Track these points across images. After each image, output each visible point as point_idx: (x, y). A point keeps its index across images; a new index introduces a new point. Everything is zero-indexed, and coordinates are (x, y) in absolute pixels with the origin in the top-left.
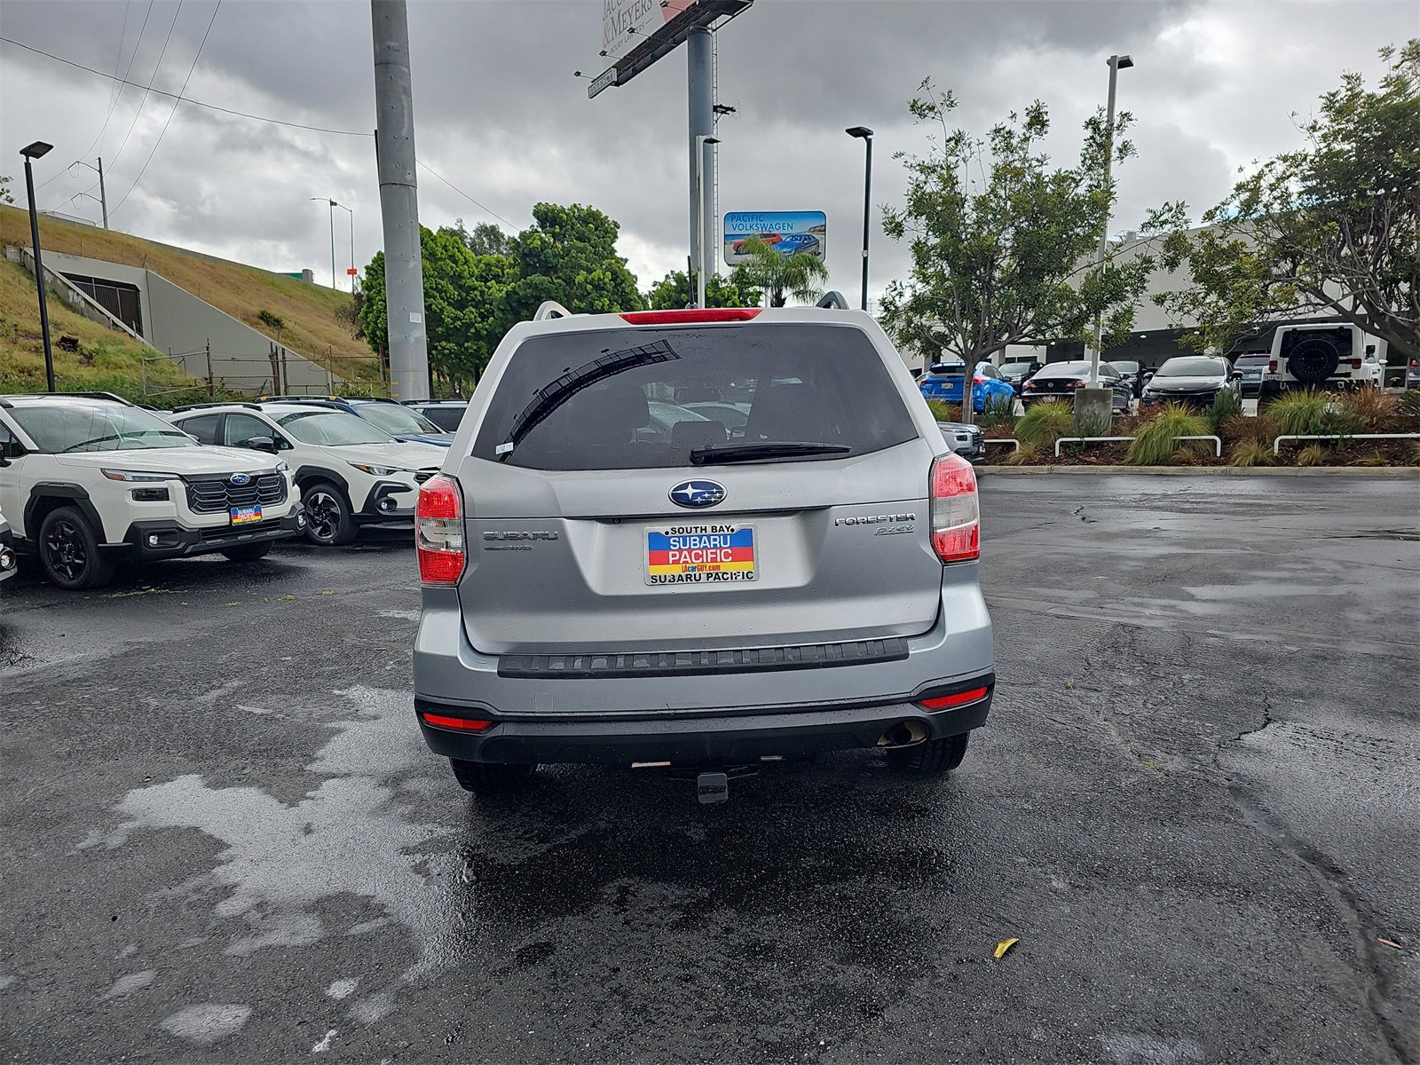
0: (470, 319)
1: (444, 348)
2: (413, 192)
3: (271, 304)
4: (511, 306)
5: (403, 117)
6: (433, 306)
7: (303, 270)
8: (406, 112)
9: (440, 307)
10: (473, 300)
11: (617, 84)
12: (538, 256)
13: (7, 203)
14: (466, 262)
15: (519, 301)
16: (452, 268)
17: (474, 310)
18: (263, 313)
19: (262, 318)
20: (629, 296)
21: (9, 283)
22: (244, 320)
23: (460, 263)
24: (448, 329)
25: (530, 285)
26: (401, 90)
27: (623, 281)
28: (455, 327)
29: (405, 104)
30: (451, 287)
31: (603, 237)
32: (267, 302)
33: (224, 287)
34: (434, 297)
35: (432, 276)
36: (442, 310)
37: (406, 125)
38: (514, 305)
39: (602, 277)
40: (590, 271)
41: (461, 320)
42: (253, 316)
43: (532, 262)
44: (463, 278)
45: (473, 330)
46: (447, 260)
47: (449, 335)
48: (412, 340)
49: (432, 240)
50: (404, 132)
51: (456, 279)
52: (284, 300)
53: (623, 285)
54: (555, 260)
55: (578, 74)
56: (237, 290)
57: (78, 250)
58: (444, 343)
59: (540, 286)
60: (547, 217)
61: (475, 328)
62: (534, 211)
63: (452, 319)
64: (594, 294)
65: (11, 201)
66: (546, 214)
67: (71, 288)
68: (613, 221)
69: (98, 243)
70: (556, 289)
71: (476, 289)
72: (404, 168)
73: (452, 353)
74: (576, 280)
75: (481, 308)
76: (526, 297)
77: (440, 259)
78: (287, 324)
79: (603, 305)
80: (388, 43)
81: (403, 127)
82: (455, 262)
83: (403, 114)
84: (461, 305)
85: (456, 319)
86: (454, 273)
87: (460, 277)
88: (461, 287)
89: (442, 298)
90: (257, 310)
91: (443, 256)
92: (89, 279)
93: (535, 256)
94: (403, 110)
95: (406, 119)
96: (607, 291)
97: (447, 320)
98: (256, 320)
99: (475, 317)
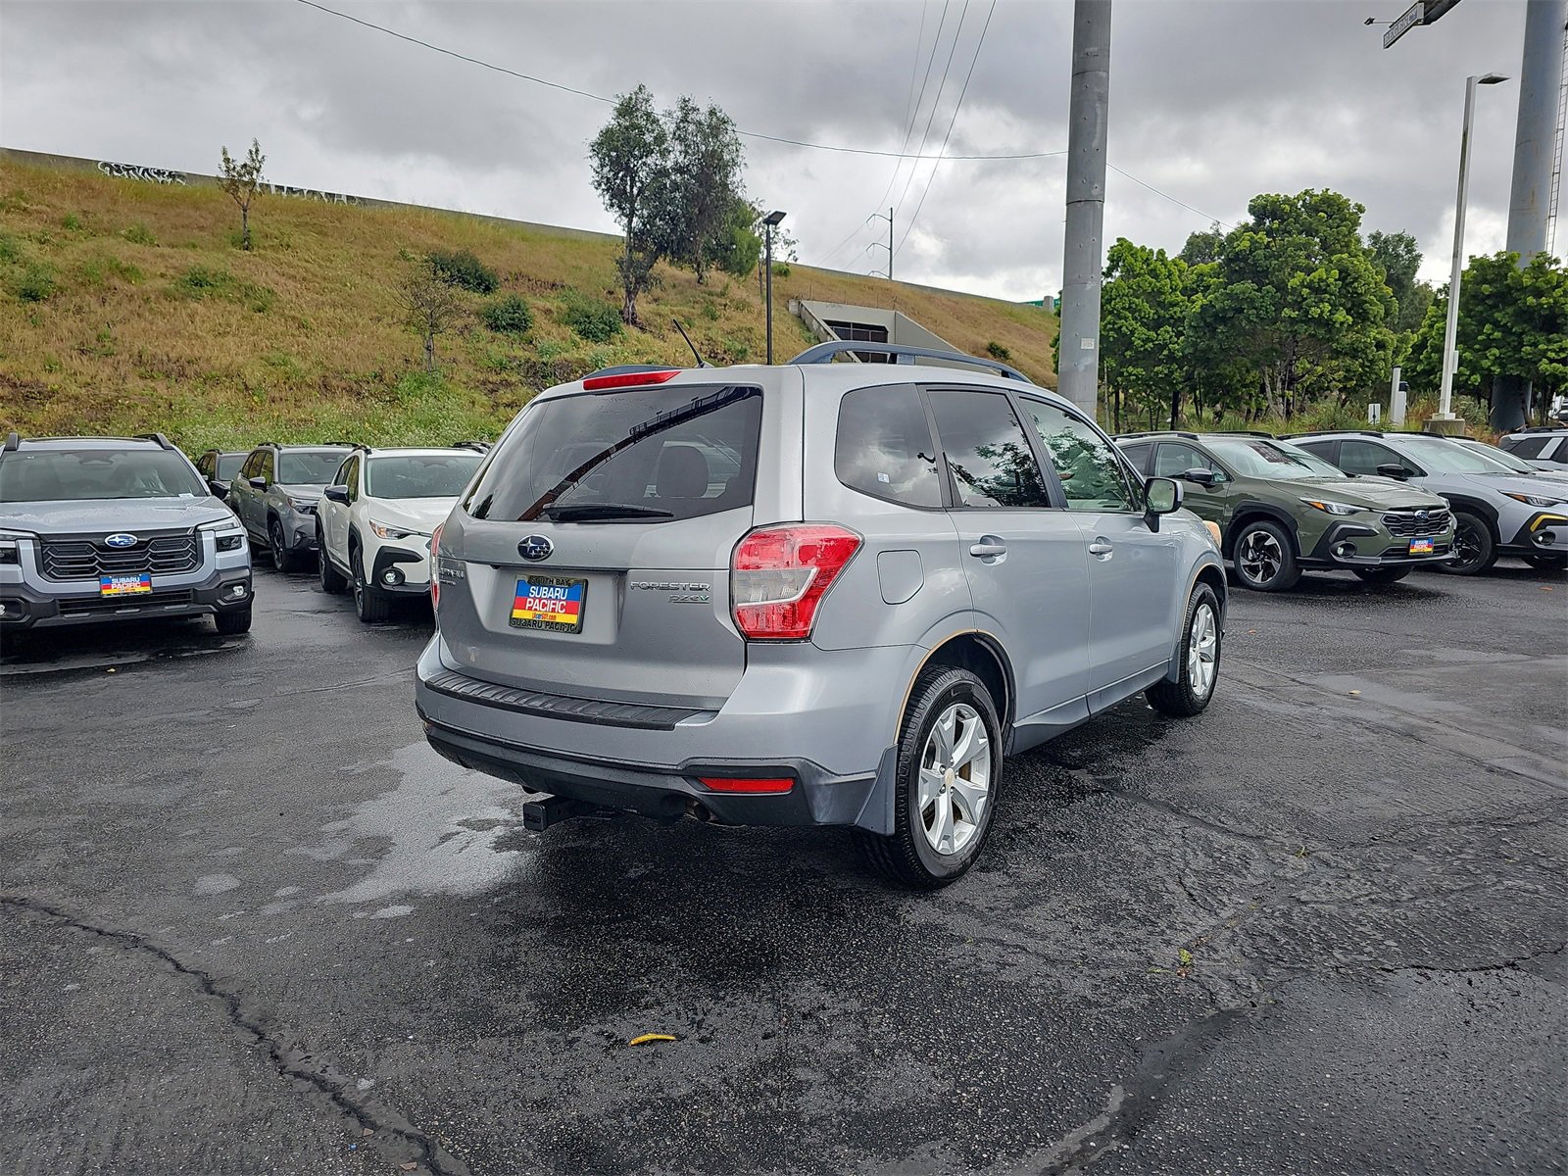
0: (1164, 339)
1: (1130, 375)
2: (1099, 207)
3: (1004, 335)
4: (1205, 321)
5: (1095, 127)
6: (1124, 329)
7: (1045, 297)
8: (1099, 121)
9: (1131, 328)
10: (1172, 317)
11: (1427, 21)
12: (1244, 260)
13: (793, 262)
14: (1170, 275)
15: (1216, 315)
16: (1150, 283)
17: (1170, 329)
18: (991, 345)
19: (990, 350)
20: (1363, 298)
21: (783, 333)
22: (974, 353)
23: (1162, 276)
24: (1137, 352)
25: (1231, 296)
26: (1096, 98)
27: (1356, 280)
28: (1146, 350)
29: (1099, 111)
30: (1146, 305)
31: (1338, 227)
32: (1000, 333)
33: (962, 322)
34: (1126, 318)
35: (1127, 296)
36: (1132, 332)
37: (1098, 135)
38: (1208, 320)
39: (1325, 277)
40: (1309, 271)
41: (1153, 341)
42: (982, 348)
43: (1237, 268)
44: (1163, 293)
45: (1165, 352)
46: (1147, 276)
47: (1138, 359)
48: (1081, 368)
49: (1132, 255)
50: (1095, 144)
51: (1154, 296)
52: (1019, 330)
53: (1356, 284)
54: (1268, 262)
55: (1370, 21)
56: (975, 323)
57: (842, 298)
58: (1130, 369)
59: (1241, 296)
60: (1266, 210)
61: (1169, 349)
62: (1250, 206)
63: (1143, 341)
64: (1311, 300)
65: (796, 260)
66: (1264, 207)
67: (828, 334)
68: (1356, 205)
69: (862, 290)
70: (1262, 297)
71: (1176, 305)
72: (1091, 183)
73: (1139, 379)
74: (1289, 284)
75: (1179, 326)
76: (1223, 310)
77: (1139, 275)
78: (1013, 354)
79: (1322, 312)
80: (1087, 50)
81: (1094, 137)
82: (1156, 277)
83: (1096, 123)
84: (1157, 324)
85: (1148, 340)
86: (1153, 290)
87: (1160, 292)
88: (1161, 304)
89: (1135, 319)
90: (986, 342)
91: (1142, 271)
92: (847, 325)
93: (1241, 260)
94: (1096, 119)
95: (1098, 128)
96: (1331, 295)
97: (1137, 342)
98: (983, 352)
99: (1171, 337)
